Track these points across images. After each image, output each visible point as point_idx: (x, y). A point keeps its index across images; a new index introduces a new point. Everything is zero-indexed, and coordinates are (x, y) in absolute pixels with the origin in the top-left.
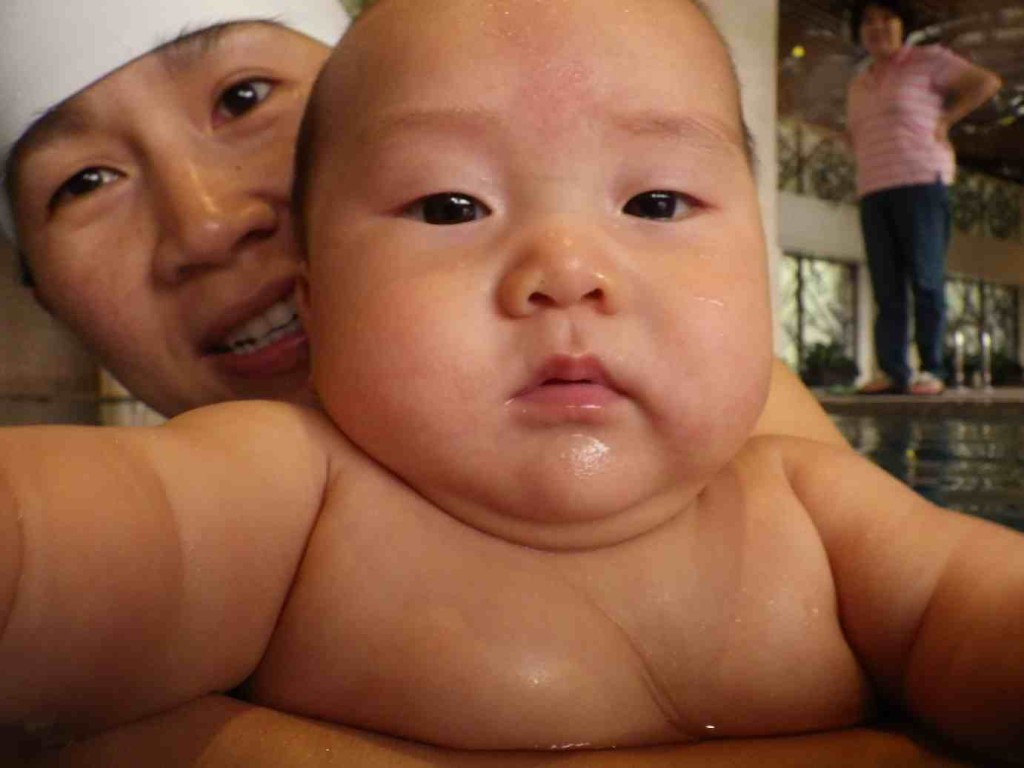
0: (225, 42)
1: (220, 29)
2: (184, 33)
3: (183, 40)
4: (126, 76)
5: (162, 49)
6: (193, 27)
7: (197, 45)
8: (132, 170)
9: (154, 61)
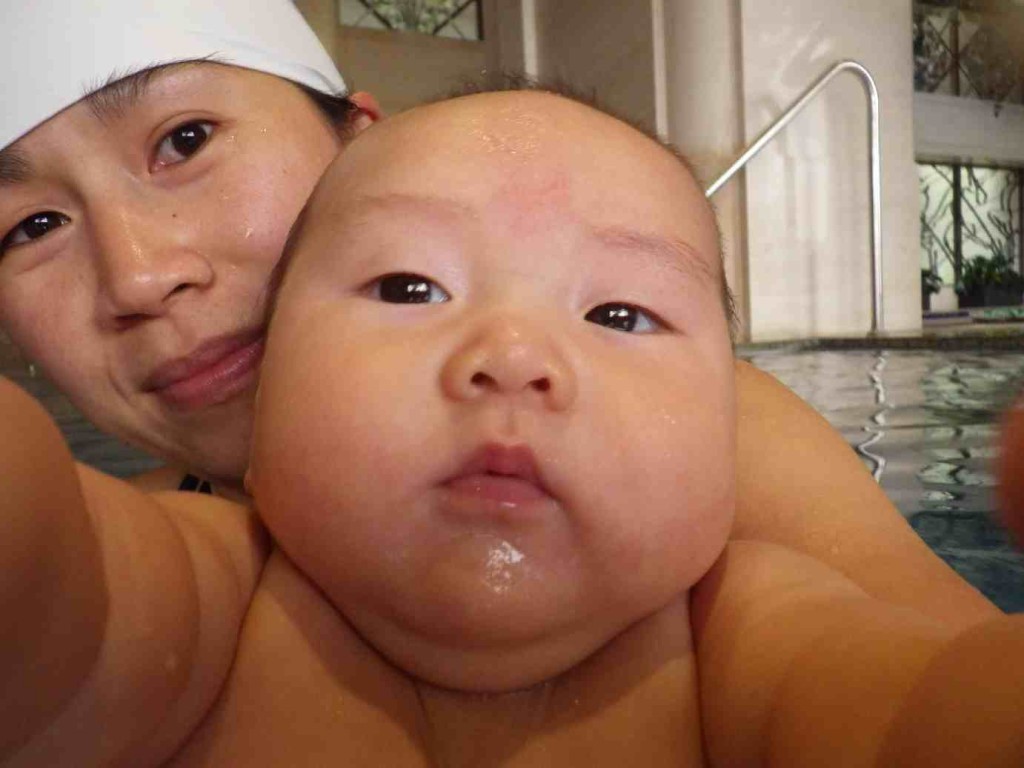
0: (156, 85)
1: (150, 73)
2: (111, 81)
3: (112, 86)
4: (56, 125)
5: (90, 97)
6: (121, 74)
7: (127, 89)
8: (74, 214)
9: (84, 108)
